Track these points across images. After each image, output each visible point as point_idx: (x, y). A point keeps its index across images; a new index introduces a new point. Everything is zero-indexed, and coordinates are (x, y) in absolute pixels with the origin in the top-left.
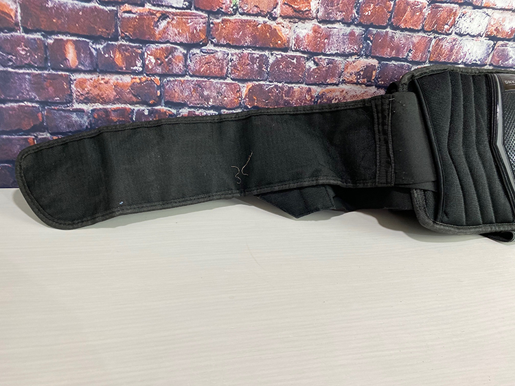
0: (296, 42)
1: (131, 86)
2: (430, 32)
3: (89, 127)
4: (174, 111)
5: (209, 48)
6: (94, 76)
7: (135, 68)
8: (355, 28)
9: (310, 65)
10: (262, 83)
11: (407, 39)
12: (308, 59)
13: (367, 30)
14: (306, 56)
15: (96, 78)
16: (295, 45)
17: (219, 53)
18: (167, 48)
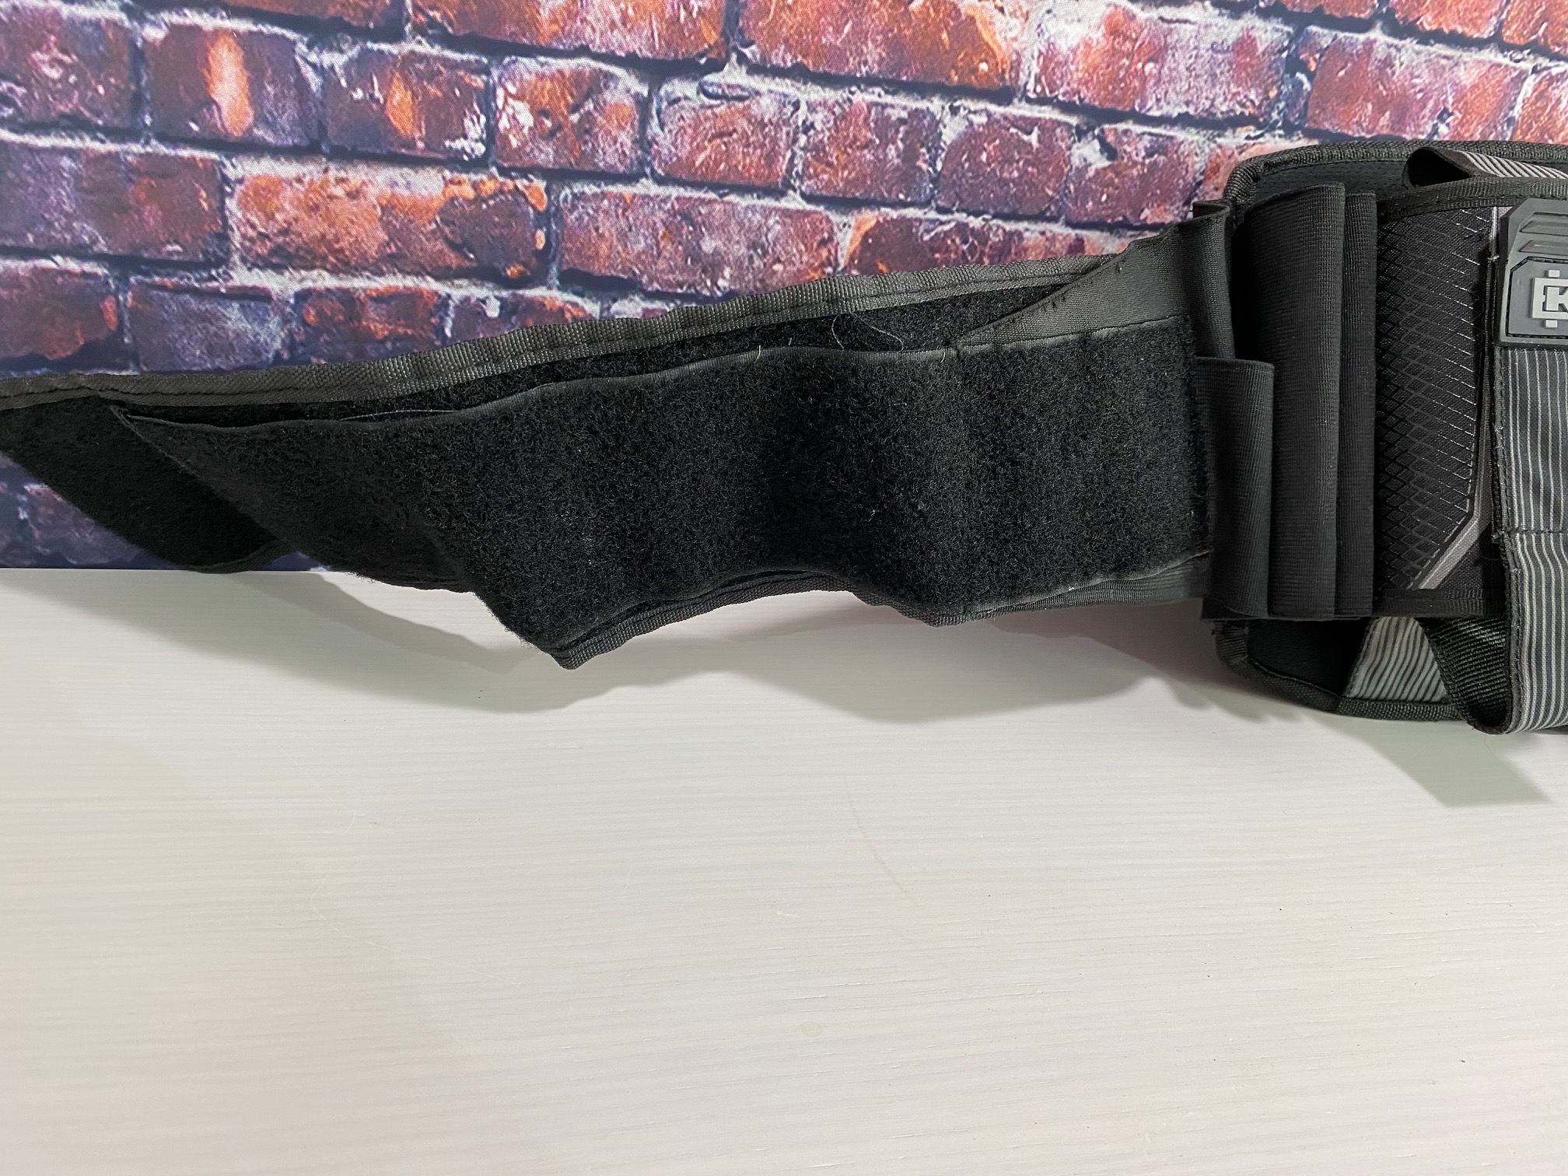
0: (1044, 69)
1: (441, 212)
2: (1521, 49)
3: (286, 355)
4: (592, 308)
5: (731, 81)
6: (310, 170)
7: (459, 144)
8: (1259, 23)
9: (1088, 154)
10: (911, 212)
11: (1438, 72)
12: (1080, 133)
13: (1300, 30)
14: (1074, 121)
15: (318, 177)
16: (1038, 80)
17: (765, 101)
18: (578, 75)
